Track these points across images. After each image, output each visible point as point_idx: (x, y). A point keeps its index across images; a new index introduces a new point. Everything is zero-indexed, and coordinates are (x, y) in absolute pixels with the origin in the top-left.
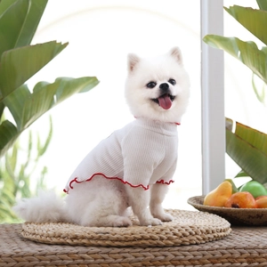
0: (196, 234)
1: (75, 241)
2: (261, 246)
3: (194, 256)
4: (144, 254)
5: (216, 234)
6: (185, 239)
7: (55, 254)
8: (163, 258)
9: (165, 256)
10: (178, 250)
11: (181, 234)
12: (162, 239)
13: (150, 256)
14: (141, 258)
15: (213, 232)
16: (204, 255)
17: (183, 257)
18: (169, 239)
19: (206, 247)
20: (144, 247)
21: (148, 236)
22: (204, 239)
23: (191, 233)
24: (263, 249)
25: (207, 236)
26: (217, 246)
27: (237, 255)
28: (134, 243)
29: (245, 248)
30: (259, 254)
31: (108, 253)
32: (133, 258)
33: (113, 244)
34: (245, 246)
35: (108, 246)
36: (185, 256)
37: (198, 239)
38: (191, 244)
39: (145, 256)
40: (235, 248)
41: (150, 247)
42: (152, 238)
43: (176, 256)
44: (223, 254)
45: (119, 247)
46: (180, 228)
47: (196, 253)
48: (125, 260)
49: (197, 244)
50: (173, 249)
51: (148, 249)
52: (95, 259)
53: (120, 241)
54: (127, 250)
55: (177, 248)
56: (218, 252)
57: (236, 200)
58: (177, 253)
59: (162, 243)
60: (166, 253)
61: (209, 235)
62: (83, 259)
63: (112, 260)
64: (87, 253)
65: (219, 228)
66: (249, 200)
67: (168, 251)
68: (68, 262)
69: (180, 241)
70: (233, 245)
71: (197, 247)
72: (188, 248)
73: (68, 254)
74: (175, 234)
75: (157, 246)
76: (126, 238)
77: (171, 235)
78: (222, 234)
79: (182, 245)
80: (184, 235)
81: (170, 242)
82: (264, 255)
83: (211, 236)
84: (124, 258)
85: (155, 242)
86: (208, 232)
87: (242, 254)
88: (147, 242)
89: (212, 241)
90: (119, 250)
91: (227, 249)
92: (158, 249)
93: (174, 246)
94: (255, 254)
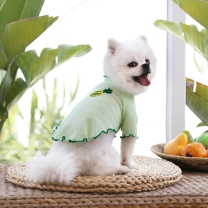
0: (148, 182)
1: (44, 187)
2: (204, 193)
3: (145, 201)
4: (101, 199)
5: (165, 182)
6: (137, 186)
7: (25, 199)
8: (117, 203)
9: (120, 201)
10: (131, 197)
11: (134, 183)
12: (117, 187)
13: (106, 201)
14: (98, 203)
15: (163, 180)
16: (153, 201)
17: (135, 202)
18: (123, 187)
19: (156, 194)
20: (102, 193)
21: (105, 184)
22: (155, 187)
23: (143, 182)
24: (206, 196)
25: (157, 184)
26: (165, 193)
27: (183, 202)
28: (93, 189)
29: (189, 196)
30: (202, 200)
31: (70, 198)
32: (91, 203)
33: (75, 190)
34: (189, 193)
35: (71, 192)
36: (137, 201)
37: (149, 187)
38: (143, 191)
39: (102, 201)
40: (180, 195)
41: (106, 193)
42: (108, 186)
43: (129, 201)
44: (170, 200)
45: (80, 193)
46: (134, 177)
47: (146, 199)
48: (85, 204)
49: (148, 191)
50: (126, 195)
51: (105, 195)
52: (59, 203)
53: (81, 188)
54: (87, 196)
55: (130, 195)
56: (166, 198)
57: (190, 150)
58: (130, 199)
59: (117, 190)
60: (121, 199)
61: (159, 183)
62: (49, 203)
63: (73, 204)
64: (52, 198)
65: (169, 176)
66: (200, 149)
67: (122, 197)
68: (35, 205)
69: (133, 189)
70: (179, 192)
71: (148, 194)
72: (140, 194)
73: (35, 199)
74: (128, 183)
75: (113, 193)
76: (86, 185)
77: (125, 184)
78: (172, 181)
79: (135, 192)
80: (137, 184)
81: (124, 190)
82: (206, 202)
83: (162, 184)
84: (84, 202)
85: (111, 189)
86: (158, 180)
87: (186, 200)
88: (104, 189)
89: (163, 188)
90: (79, 196)
91: (173, 196)
92: (113, 195)
93: (127, 193)
94: (198, 200)
